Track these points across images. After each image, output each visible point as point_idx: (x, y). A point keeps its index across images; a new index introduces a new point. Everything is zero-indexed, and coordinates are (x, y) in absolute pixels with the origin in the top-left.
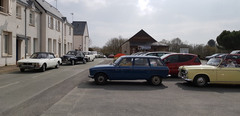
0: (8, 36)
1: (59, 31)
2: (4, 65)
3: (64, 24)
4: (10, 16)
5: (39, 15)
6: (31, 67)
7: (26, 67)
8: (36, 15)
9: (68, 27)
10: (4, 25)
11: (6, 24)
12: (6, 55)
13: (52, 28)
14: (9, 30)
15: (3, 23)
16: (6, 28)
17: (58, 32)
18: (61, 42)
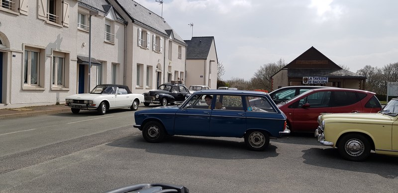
0: (64, 59)
1: (158, 51)
2: (55, 103)
3: (167, 42)
4: (66, 29)
5: (123, 27)
6: (82, 107)
7: (76, 105)
8: (117, 28)
9: (175, 46)
10: (55, 43)
11: (59, 40)
12: (59, 87)
13: (144, 46)
14: (63, 50)
15: (53, 40)
16: (59, 47)
17: (156, 54)
18: (163, 69)
